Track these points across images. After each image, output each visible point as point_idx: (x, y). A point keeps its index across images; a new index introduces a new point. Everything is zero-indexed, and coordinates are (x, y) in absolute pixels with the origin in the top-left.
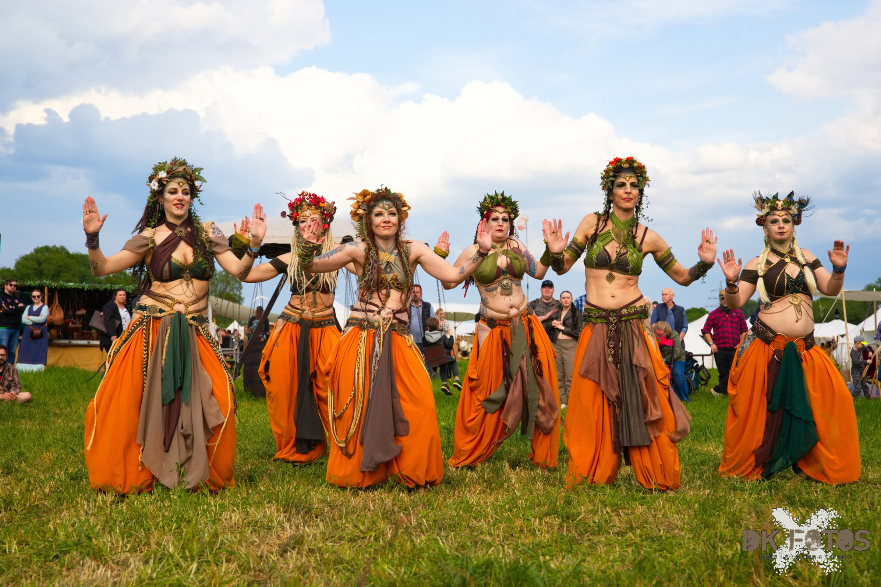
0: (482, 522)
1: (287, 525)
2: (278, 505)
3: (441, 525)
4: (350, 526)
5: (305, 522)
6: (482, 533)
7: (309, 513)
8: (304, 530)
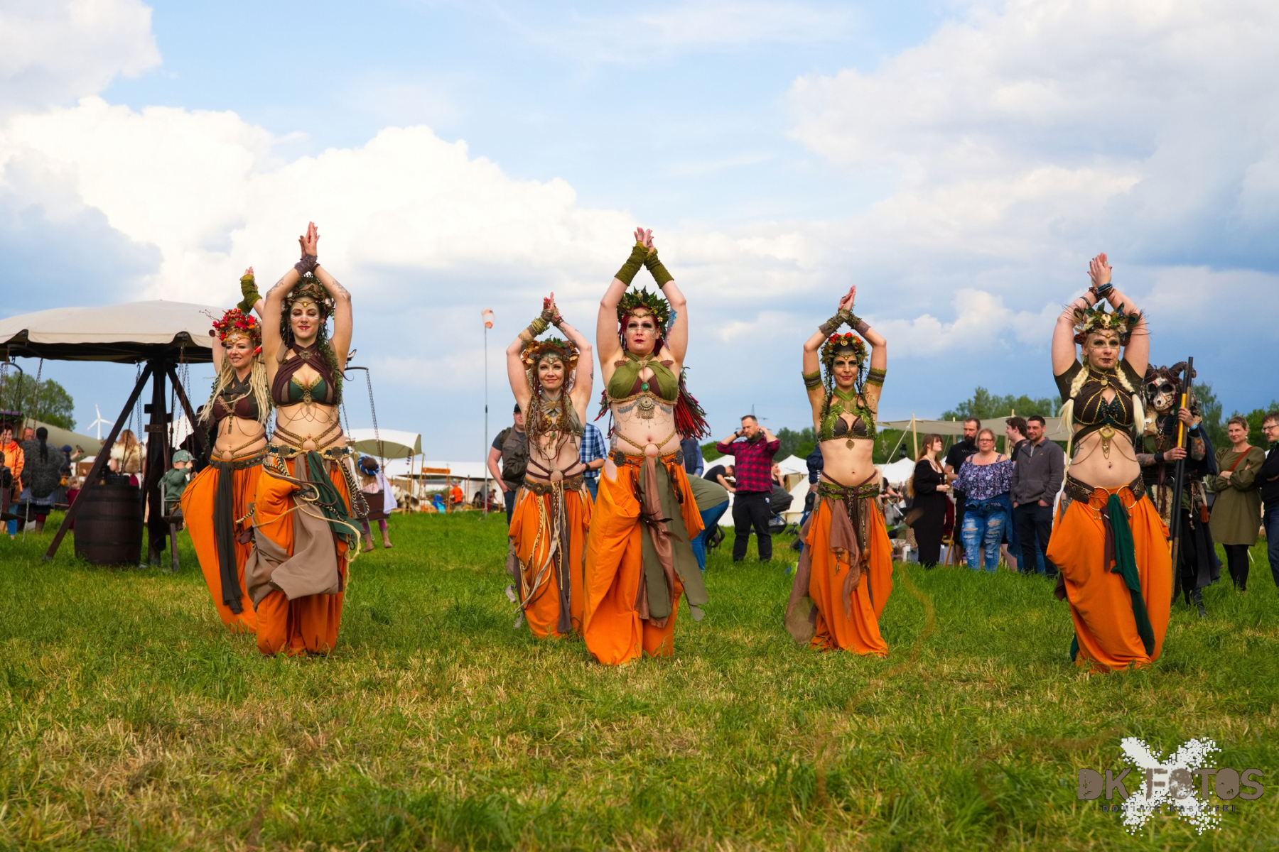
0: (421, 742)
1: (139, 749)
2: (125, 721)
3: (362, 748)
4: (231, 750)
5: (165, 745)
6: (420, 758)
7: (170, 732)
8: (165, 756)
